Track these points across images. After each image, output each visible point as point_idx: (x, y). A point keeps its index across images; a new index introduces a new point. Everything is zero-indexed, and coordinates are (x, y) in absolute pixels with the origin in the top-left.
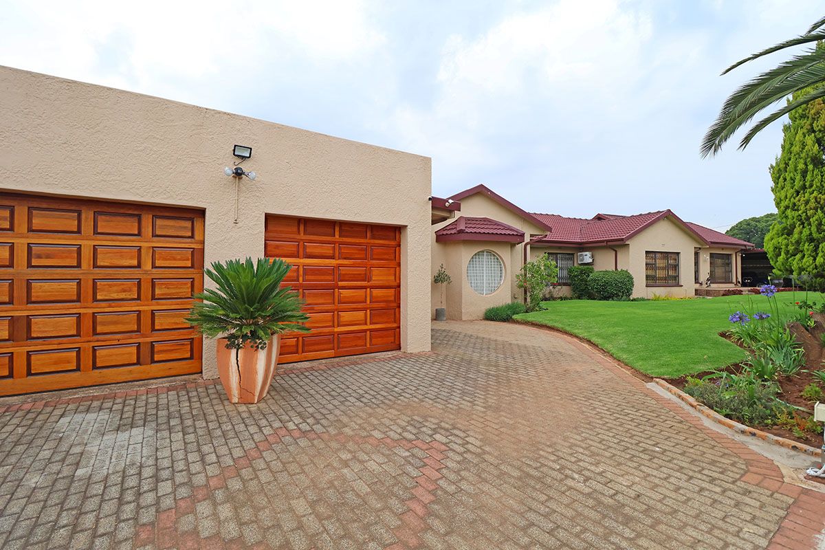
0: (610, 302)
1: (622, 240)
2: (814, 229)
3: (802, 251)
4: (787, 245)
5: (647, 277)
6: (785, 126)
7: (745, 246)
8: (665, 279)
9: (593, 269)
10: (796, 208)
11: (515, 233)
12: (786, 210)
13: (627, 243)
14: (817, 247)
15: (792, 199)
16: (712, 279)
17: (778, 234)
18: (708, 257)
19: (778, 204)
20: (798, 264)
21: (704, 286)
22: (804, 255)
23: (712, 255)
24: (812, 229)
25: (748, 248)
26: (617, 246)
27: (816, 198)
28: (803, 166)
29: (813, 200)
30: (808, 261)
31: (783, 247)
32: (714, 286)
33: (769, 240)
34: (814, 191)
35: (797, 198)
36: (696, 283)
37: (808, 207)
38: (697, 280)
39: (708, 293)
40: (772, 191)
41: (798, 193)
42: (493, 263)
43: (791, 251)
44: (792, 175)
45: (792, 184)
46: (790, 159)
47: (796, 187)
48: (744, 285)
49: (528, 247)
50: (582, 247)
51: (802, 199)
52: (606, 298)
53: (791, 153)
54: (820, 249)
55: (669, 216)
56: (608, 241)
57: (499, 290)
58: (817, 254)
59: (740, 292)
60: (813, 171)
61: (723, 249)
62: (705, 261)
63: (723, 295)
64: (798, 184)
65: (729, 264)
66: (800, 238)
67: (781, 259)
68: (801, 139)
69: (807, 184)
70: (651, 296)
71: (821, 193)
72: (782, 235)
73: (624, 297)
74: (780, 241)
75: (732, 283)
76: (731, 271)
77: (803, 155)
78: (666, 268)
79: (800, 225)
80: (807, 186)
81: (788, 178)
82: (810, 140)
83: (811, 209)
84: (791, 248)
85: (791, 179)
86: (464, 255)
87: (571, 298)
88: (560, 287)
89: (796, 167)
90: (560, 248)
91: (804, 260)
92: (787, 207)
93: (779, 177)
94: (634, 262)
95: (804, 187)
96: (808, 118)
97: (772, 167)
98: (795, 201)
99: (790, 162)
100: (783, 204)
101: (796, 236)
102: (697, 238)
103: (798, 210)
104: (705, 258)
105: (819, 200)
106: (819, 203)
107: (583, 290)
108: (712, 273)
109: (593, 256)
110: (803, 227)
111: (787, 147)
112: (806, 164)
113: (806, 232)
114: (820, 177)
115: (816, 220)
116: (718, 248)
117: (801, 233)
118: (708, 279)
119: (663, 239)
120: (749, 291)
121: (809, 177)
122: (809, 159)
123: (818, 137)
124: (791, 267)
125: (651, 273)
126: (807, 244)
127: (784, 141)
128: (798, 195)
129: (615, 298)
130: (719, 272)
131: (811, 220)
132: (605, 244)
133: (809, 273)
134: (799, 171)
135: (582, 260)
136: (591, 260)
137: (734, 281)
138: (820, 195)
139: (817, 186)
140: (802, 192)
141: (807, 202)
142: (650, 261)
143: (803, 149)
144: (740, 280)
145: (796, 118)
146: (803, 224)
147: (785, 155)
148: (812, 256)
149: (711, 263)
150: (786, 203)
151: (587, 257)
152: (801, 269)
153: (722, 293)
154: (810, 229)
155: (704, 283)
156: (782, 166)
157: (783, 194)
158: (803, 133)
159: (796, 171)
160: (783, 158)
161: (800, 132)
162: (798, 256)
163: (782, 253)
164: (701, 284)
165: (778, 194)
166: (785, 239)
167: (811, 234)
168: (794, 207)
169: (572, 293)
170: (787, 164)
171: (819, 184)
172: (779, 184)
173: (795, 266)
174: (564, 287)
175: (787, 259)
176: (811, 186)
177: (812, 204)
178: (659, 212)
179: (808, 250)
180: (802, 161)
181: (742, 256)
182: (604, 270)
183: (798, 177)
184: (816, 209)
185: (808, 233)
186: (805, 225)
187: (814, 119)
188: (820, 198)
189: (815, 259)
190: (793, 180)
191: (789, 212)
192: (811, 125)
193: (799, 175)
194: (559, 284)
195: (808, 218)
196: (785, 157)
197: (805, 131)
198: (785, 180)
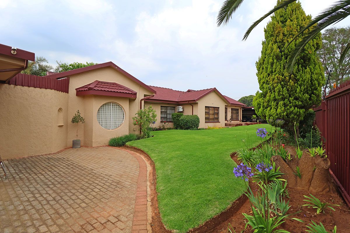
0: (189, 131)
1: (194, 100)
2: (276, 94)
3: (270, 106)
4: (263, 103)
5: (206, 118)
6: (263, 42)
7: (243, 105)
8: (213, 119)
9: (182, 115)
10: (268, 83)
11: (130, 92)
12: (263, 84)
13: (197, 102)
14: (277, 104)
15: (266, 78)
16: (232, 119)
17: (259, 97)
18: (231, 110)
19: (260, 81)
20: (268, 113)
21: (229, 122)
22: (271, 108)
23: (232, 109)
24: (275, 94)
25: (244, 106)
26: (193, 103)
27: (278, 77)
28: (272, 60)
29: (276, 78)
30: (273, 111)
31: (262, 104)
32: (233, 122)
33: (255, 100)
34: (276, 74)
35: (269, 78)
36: (225, 121)
37: (274, 82)
38: (226, 119)
39: (230, 125)
40: (257, 75)
41: (269, 75)
42: (118, 110)
43: (265, 106)
44: (266, 65)
45: (266, 70)
46: (265, 58)
47: (268, 72)
48: (243, 121)
49: (143, 102)
50: (178, 104)
51: (271, 78)
52: (187, 129)
53: (266, 54)
54: (279, 104)
55: (214, 91)
56: (189, 101)
57: (121, 126)
58: (278, 107)
59: (241, 125)
60: (276, 63)
61: (236, 107)
62: (229, 111)
63: (236, 126)
64: (269, 70)
65: (238, 113)
66: (270, 99)
67: (261, 110)
68: (271, 46)
69: (274, 70)
70: (207, 127)
71: (280, 75)
72: (261, 97)
73: (195, 128)
74: (260, 100)
75: (239, 120)
76: (239, 116)
77: (272, 55)
78: (214, 114)
79: (270, 92)
80: (273, 71)
81: (264, 68)
82: (275, 46)
83: (275, 83)
84: (265, 104)
85: (266, 68)
86: (95, 105)
87: (173, 129)
88: (167, 123)
89: (268, 61)
90: (168, 104)
91: (272, 110)
92: (264, 83)
93: (260, 68)
94: (200, 112)
95: (272, 72)
96: (274, 36)
97: (257, 63)
98: (268, 79)
99: (266, 59)
100: (262, 81)
101: (268, 98)
102: (226, 101)
103: (268, 84)
104: (229, 110)
105: (279, 78)
106: (279, 80)
107: (178, 125)
108: (232, 116)
109: (183, 108)
110: (271, 93)
111: (264, 51)
112: (273, 59)
113: (273, 95)
114: (279, 66)
115: (278, 89)
116: (234, 106)
117: (270, 96)
118: (230, 119)
119: (212, 101)
120: (245, 124)
121: (274, 67)
122: (275, 57)
123: (279, 45)
124: (265, 114)
125: (207, 116)
126: (273, 102)
127: (263, 49)
128: (269, 76)
129: (191, 129)
130: (234, 116)
131: (275, 89)
132: (187, 102)
133: (274, 117)
134: (270, 63)
135: (179, 110)
136: (182, 110)
137: (240, 120)
138: (279, 76)
139: (278, 71)
140: (271, 74)
141: (273, 79)
142: (207, 111)
143: (272, 51)
144: (242, 119)
145: (268, 37)
146: (271, 91)
147: (263, 56)
148: (275, 109)
149: (231, 112)
150: (263, 80)
151: (180, 109)
152: (270, 115)
153: (235, 125)
154: (274, 94)
155: (229, 121)
156: (262, 61)
157: (262, 75)
158: (272, 44)
159: (268, 63)
160: (262, 57)
161: (270, 43)
162: (269, 108)
163: (261, 107)
164: (228, 121)
165: (260, 76)
166: (263, 99)
167: (275, 97)
168: (267, 83)
169: (173, 126)
170: (264, 60)
171: (279, 70)
172: (260, 71)
173: (267, 114)
174: (170, 123)
175: (264, 110)
176: (275, 71)
177: (276, 80)
178: (211, 89)
179: (273, 105)
180: (271, 58)
181: (242, 110)
182: (187, 115)
183: (269, 67)
184: (277, 83)
185: (273, 96)
186: (272, 92)
187: (277, 36)
188: (280, 77)
189: (276, 110)
190: (267, 68)
191: (264, 85)
192: (276, 39)
193: (270, 65)
194: (167, 122)
195: (274, 88)
196: (263, 57)
197: (273, 42)
198: (263, 69)
